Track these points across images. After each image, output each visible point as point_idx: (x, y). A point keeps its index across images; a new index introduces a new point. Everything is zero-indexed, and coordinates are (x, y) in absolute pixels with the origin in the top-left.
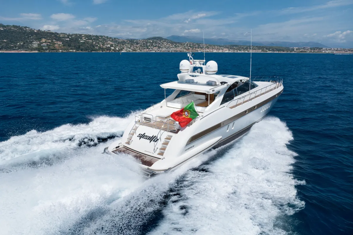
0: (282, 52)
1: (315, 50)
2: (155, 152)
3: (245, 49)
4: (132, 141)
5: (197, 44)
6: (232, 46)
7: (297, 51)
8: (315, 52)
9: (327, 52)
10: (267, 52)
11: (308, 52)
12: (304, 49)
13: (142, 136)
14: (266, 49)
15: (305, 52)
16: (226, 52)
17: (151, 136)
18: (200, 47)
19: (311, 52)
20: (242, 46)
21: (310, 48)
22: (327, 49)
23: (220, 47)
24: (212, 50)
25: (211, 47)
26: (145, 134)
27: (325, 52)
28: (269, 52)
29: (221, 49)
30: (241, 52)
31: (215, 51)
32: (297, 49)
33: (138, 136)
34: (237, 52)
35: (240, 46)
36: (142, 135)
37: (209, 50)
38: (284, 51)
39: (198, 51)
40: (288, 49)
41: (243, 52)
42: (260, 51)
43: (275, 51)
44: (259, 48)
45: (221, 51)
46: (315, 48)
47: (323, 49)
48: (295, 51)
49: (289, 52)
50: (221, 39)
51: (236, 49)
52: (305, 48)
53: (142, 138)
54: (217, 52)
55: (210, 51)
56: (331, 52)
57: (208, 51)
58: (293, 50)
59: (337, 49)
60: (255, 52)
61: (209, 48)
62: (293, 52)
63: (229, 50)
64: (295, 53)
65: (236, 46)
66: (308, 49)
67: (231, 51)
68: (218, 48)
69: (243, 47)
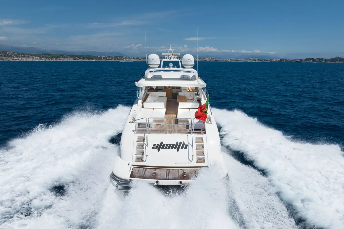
0: (91, 60)
1: (118, 58)
2: (191, 161)
3: (57, 58)
4: (146, 156)
5: (3, 52)
6: (44, 55)
7: (104, 59)
8: (118, 60)
9: (127, 60)
10: (78, 60)
11: (113, 60)
12: (110, 58)
13: (160, 147)
14: (78, 57)
15: (111, 60)
16: (37, 60)
17: (175, 143)
18: (7, 56)
19: (115, 60)
20: (54, 54)
21: (115, 57)
22: (126, 57)
23: (31, 55)
24: (21, 59)
25: (21, 56)
26: (164, 143)
27: (126, 60)
28: (80, 60)
29: (32, 57)
30: (52, 60)
31: (24, 60)
32: (104, 58)
33: (153, 148)
34: (49, 60)
35: (53, 54)
36: (158, 145)
37: (18, 58)
38: (93, 59)
39: (3, 59)
40: (96, 58)
41: (54, 60)
42: (72, 60)
43: (85, 59)
44: (71, 56)
45: (31, 60)
46: (118, 56)
47: (124, 57)
48: (103, 59)
49: (98, 60)
50: (33, 48)
51: (48, 58)
52: (110, 56)
53: (161, 150)
54: (26, 60)
55: (18, 60)
56: (130, 60)
57: (17, 60)
58: (101, 58)
59: (134, 57)
60: (67, 60)
61: (18, 56)
62: (101, 60)
63: (41, 59)
64: (103, 60)
65: (48, 54)
66: (113, 58)
67: (43, 60)
68: (28, 57)
69: (55, 56)
